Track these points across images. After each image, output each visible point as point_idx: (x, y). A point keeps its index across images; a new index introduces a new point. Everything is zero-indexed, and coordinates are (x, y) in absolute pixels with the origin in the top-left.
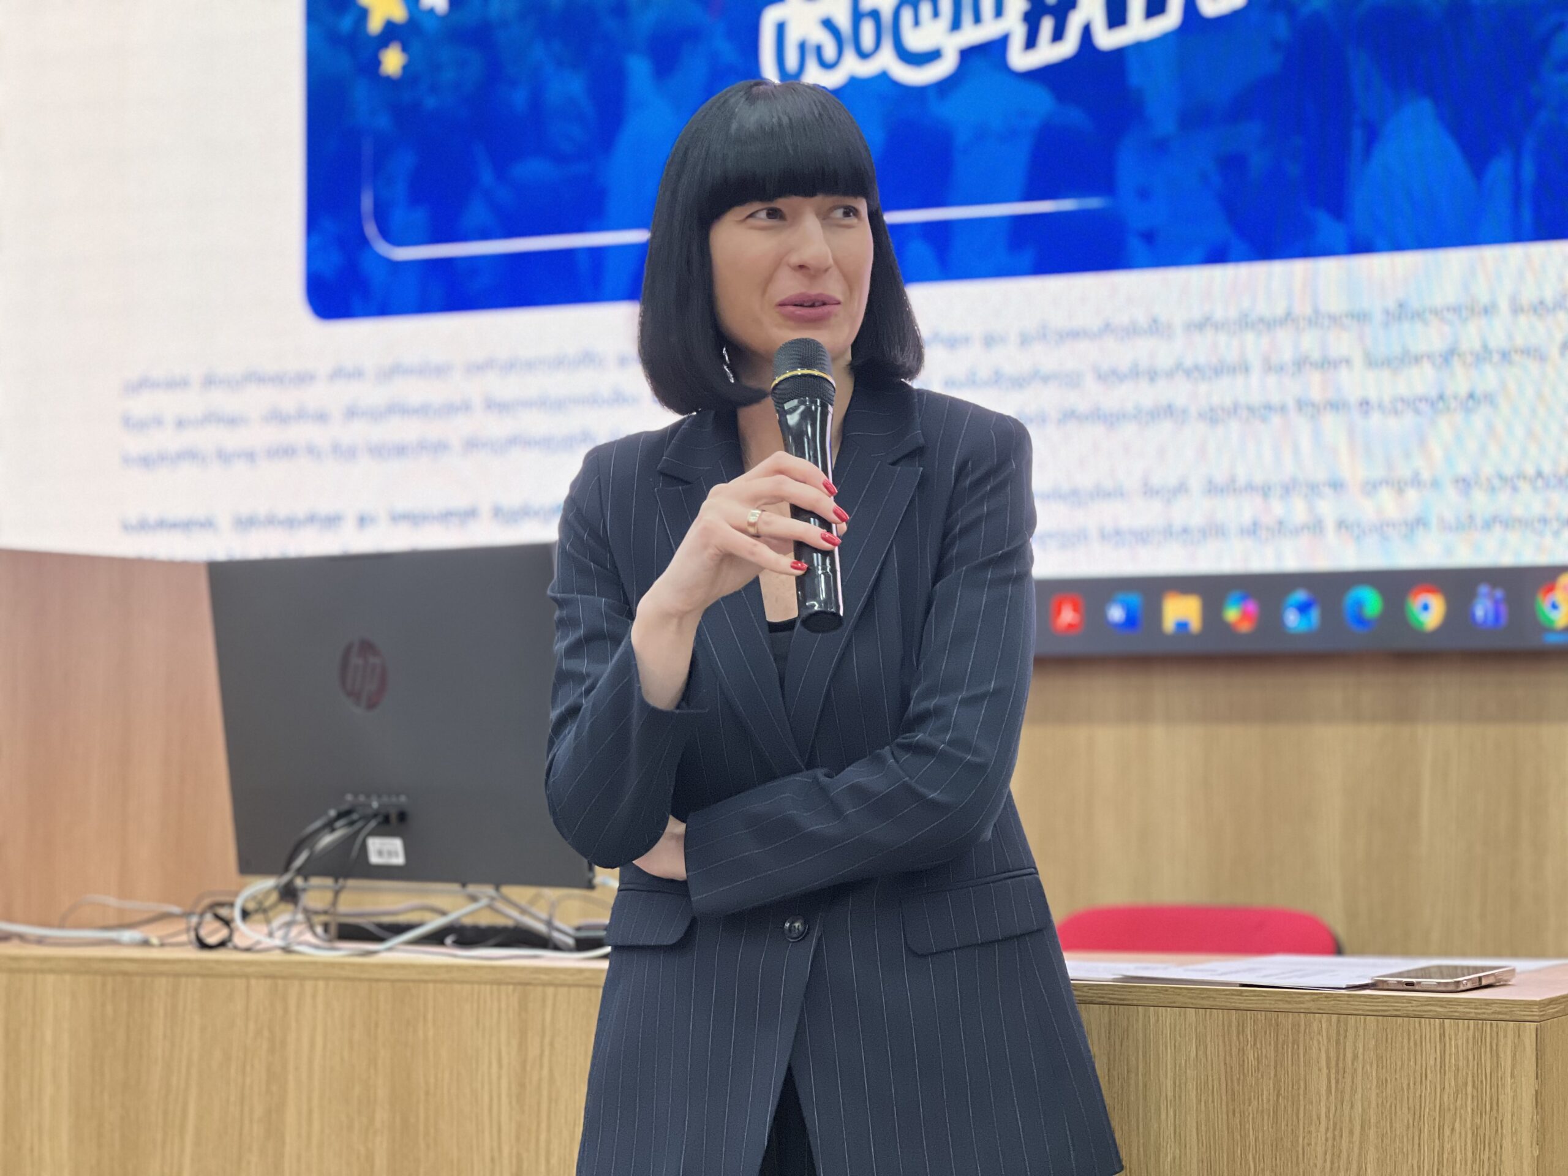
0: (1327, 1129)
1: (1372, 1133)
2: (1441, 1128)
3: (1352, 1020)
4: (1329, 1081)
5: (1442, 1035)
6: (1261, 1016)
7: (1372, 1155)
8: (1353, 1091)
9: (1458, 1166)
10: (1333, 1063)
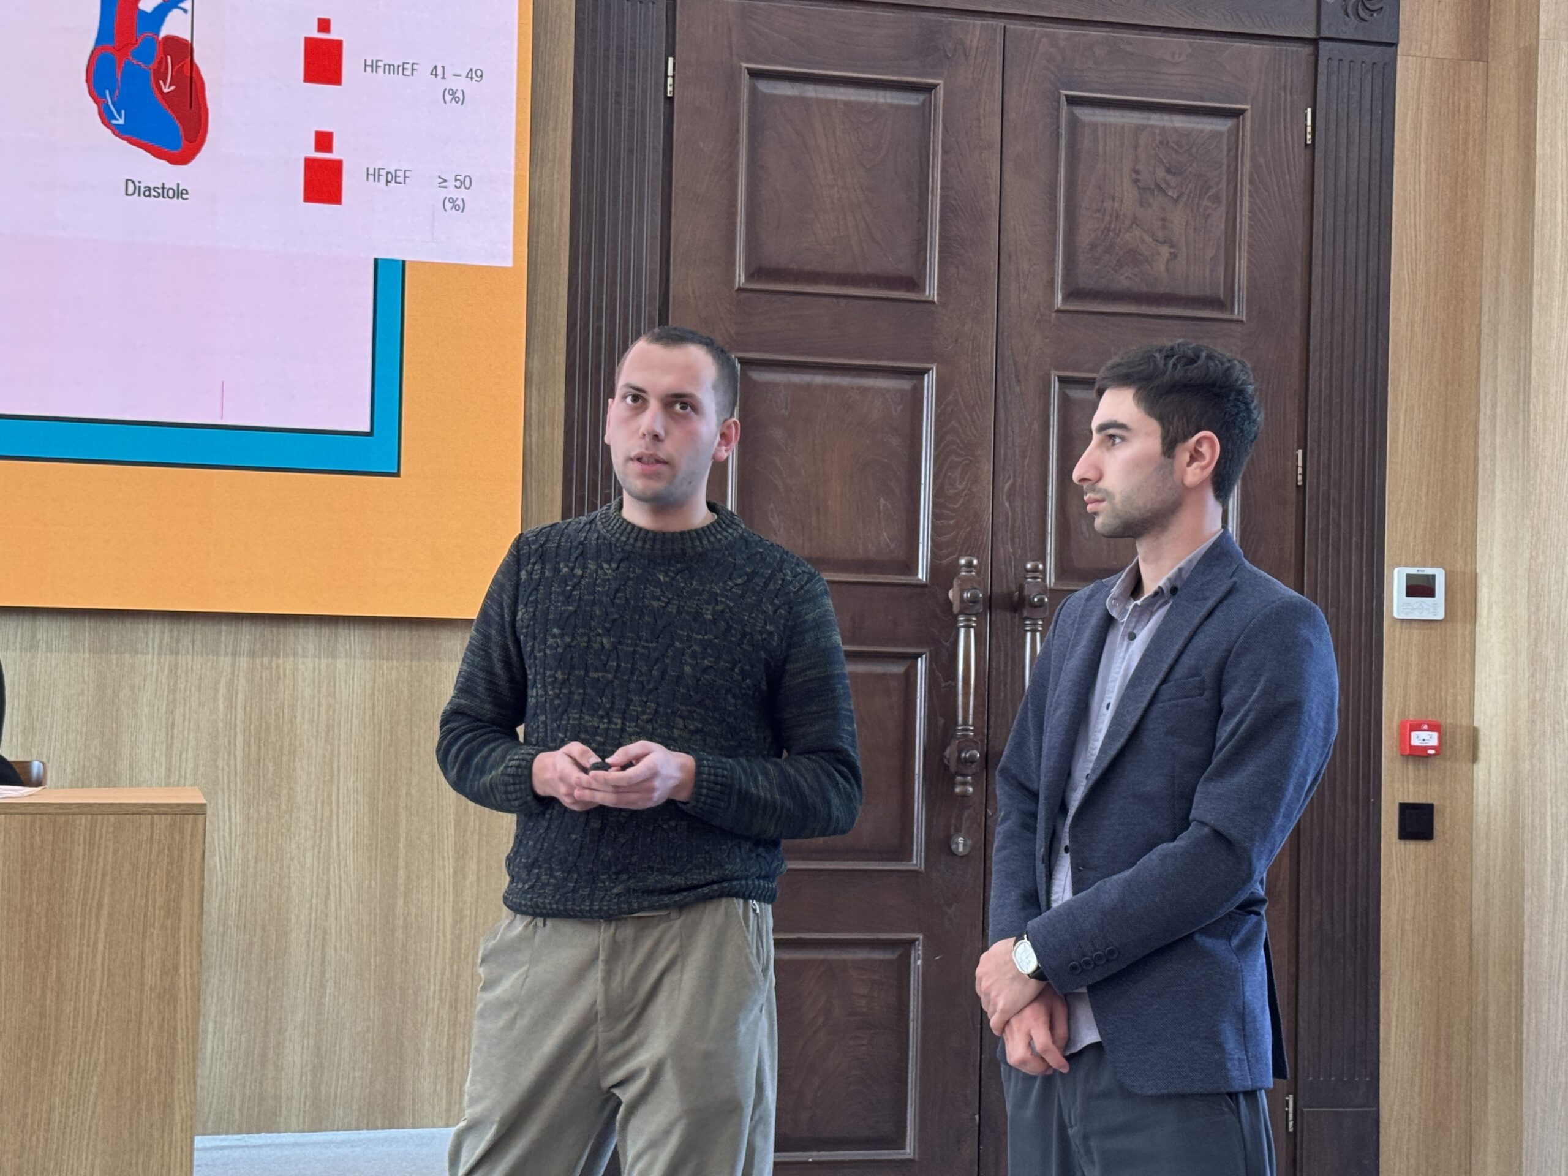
0: (82, 877)
1: (108, 879)
2: (148, 874)
3: (100, 817)
4: (85, 851)
5: (152, 824)
6: (45, 817)
7: (108, 890)
8: (99, 855)
9: (157, 893)
10: (87, 841)
